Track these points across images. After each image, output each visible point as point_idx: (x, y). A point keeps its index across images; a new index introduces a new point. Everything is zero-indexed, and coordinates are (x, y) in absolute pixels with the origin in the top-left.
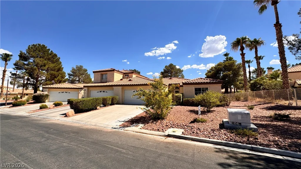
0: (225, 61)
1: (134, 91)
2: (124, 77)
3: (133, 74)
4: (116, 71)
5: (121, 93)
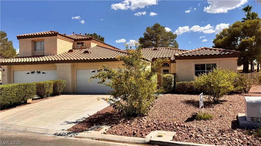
0: (244, 19)
1: (94, 71)
2: (76, 46)
3: (90, 41)
4: (60, 36)
5: (70, 75)
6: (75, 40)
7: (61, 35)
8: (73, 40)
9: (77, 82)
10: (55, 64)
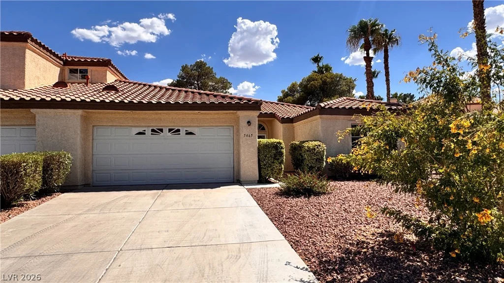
0: (315, 72)
1: (141, 131)
2: (67, 78)
3: (106, 68)
4: (34, 44)
5: (78, 139)
6: (66, 63)
7: (35, 41)
8: (62, 62)
9: (95, 159)
10: (32, 110)
